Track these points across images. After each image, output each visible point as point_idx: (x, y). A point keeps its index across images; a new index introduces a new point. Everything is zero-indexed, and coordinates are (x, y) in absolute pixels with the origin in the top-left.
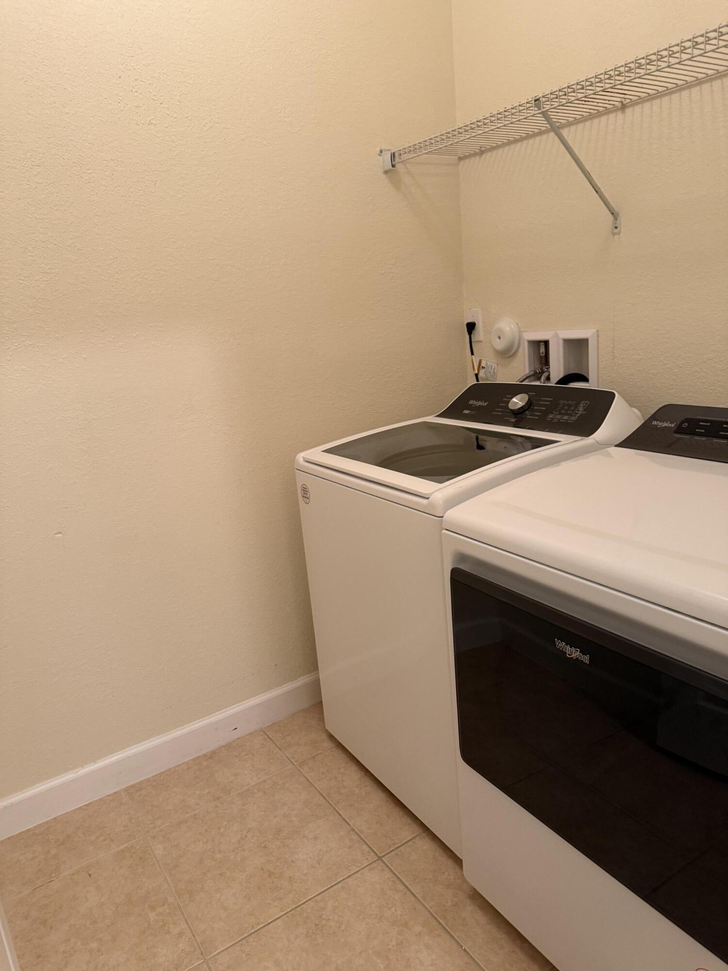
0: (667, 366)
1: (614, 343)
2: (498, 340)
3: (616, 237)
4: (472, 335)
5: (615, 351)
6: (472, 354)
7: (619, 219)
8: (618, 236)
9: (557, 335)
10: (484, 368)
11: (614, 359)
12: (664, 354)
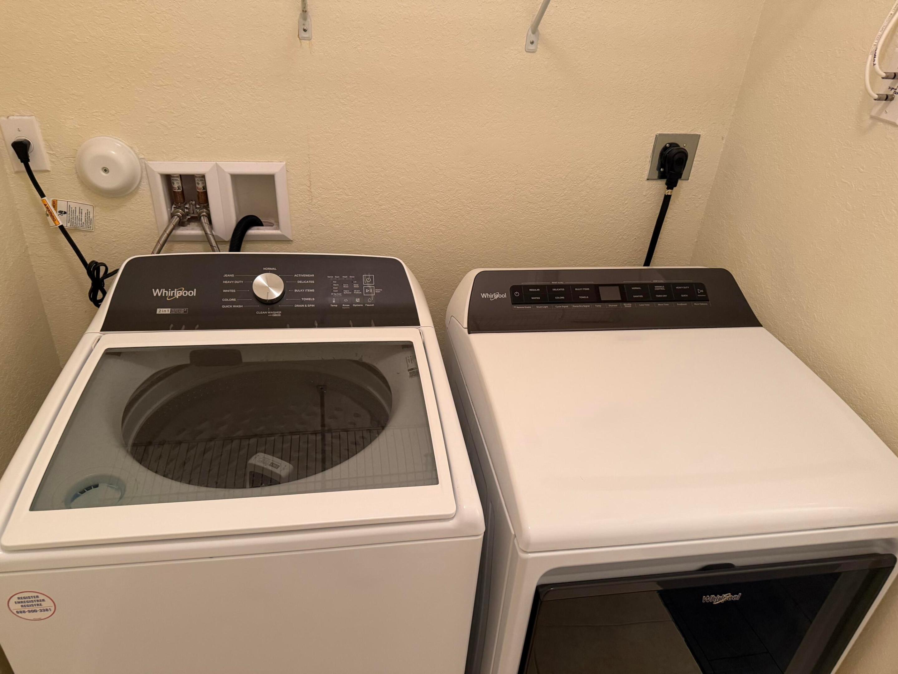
0: (382, 207)
1: (311, 180)
2: (104, 174)
3: (305, 43)
4: (30, 163)
5: (312, 190)
6: (42, 195)
7: (309, 20)
8: (308, 42)
9: (218, 168)
10: (65, 213)
11: (312, 199)
12: (379, 194)
